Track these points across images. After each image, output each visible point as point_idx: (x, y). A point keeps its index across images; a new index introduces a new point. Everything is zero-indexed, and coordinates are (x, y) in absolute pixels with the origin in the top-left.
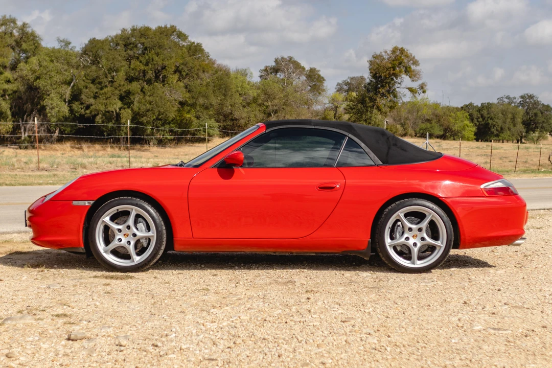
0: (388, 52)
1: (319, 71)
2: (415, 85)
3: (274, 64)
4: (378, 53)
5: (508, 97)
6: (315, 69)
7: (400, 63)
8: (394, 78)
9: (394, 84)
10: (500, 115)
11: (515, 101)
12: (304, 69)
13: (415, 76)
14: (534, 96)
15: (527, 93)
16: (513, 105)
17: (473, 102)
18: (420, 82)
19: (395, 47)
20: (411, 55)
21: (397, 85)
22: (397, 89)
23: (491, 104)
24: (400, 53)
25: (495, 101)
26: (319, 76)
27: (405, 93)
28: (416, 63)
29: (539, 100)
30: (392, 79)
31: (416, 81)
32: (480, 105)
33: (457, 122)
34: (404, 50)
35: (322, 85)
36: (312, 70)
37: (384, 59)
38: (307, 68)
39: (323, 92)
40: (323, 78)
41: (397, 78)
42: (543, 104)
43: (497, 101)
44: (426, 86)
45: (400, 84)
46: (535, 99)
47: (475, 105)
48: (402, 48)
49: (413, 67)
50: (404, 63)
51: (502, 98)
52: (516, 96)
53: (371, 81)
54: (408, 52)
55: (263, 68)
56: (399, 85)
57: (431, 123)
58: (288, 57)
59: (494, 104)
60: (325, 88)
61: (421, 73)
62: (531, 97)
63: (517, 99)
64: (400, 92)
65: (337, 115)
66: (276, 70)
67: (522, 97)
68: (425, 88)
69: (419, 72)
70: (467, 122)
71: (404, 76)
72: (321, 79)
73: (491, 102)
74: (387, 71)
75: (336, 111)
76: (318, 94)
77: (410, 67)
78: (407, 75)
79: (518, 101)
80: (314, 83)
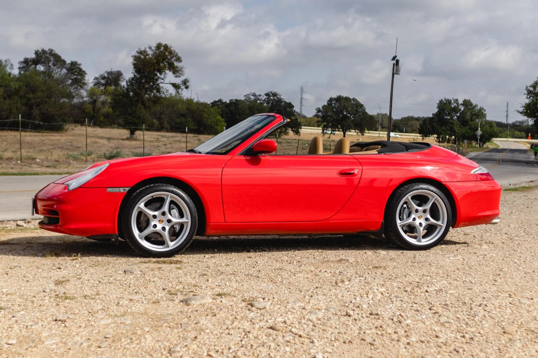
0: (153, 48)
1: (80, 65)
2: (178, 81)
3: (34, 56)
4: (143, 49)
5: (254, 95)
6: (76, 62)
7: (164, 59)
8: (158, 74)
9: (157, 80)
10: (248, 111)
11: (260, 98)
12: (64, 62)
13: (178, 71)
14: (277, 94)
15: (271, 91)
16: (259, 102)
17: (222, 99)
18: (183, 78)
19: (159, 44)
20: (175, 52)
21: (160, 81)
22: (160, 85)
23: (238, 101)
24: (164, 49)
25: (243, 98)
26: (80, 69)
27: (167, 89)
28: (179, 59)
29: (282, 97)
30: (156, 75)
31: (179, 77)
32: (228, 102)
33: (211, 117)
34: (167, 46)
35: (84, 79)
36: (74, 64)
37: (148, 55)
38: (68, 61)
39: (84, 85)
40: (84, 71)
41: (161, 74)
42: (285, 102)
43: (244, 98)
44: (188, 82)
45: (163, 79)
46: (278, 97)
47: (224, 101)
48: (166, 44)
49: (176, 64)
50: (168, 59)
51: (249, 95)
52: (261, 94)
53: (135, 76)
54: (172, 49)
55: (22, 60)
56: (162, 81)
57: (186, 118)
58: (49, 50)
59: (242, 100)
60: (86, 82)
61: (183, 70)
62: (275, 95)
63: (262, 96)
64: (163, 87)
65: (96, 109)
66: (36, 62)
67: (267, 95)
68: (188, 84)
69: (181, 68)
70: (219, 117)
71: (167, 72)
72: (82, 73)
73: (238, 99)
74: (151, 66)
75: (95, 105)
76: (79, 88)
77: (173, 64)
78: (170, 70)
79: (263, 99)
80: (75, 77)
